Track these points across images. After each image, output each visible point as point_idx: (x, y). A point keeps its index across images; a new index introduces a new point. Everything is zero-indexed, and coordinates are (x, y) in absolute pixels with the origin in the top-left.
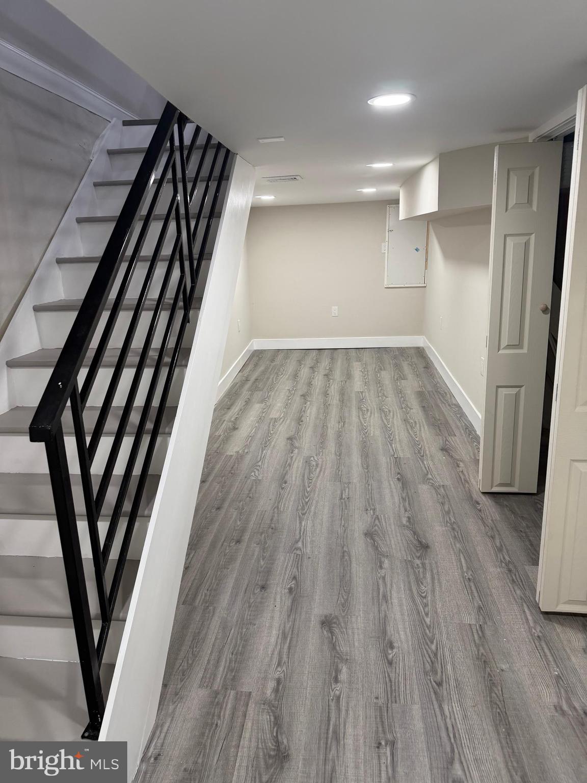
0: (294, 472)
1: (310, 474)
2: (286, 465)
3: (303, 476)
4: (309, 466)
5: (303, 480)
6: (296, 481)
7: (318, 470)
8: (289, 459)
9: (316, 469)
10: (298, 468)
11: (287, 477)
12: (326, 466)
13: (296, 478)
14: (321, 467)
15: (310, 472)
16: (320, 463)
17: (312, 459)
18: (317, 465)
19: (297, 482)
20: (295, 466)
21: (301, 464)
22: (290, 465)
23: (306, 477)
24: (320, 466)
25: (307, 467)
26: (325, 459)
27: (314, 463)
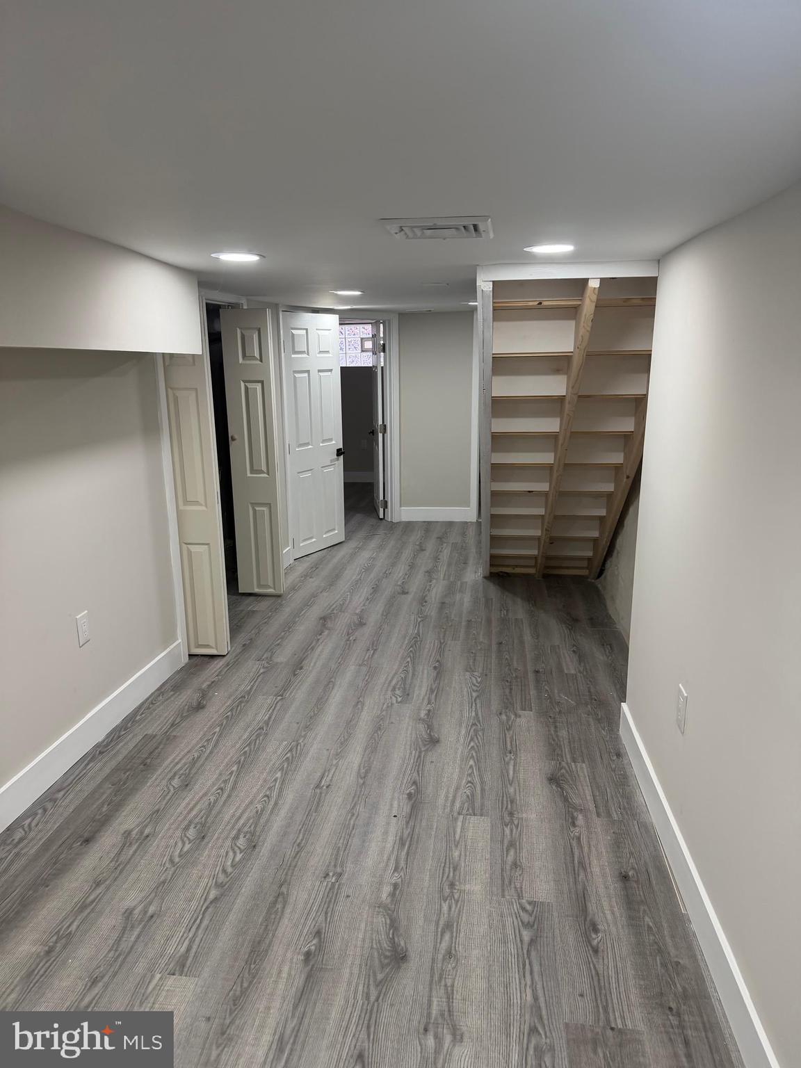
0: (425, 680)
1: (405, 677)
2: (436, 692)
3: (413, 675)
4: (405, 689)
5: (414, 670)
6: (423, 669)
7: (394, 682)
8: (433, 701)
9: (396, 684)
10: (420, 687)
11: (434, 674)
12: (382, 688)
13: (423, 672)
14: (389, 686)
15: (404, 680)
16: (389, 693)
17: (399, 699)
18: (394, 689)
19: (421, 668)
20: (424, 690)
21: (416, 692)
22: (432, 691)
23: (410, 674)
24: (390, 688)
25: (407, 686)
26: (382, 697)
27: (398, 692)
